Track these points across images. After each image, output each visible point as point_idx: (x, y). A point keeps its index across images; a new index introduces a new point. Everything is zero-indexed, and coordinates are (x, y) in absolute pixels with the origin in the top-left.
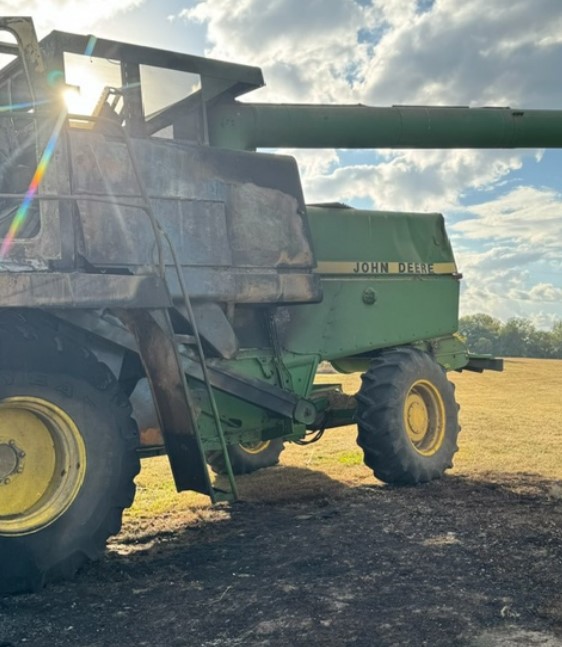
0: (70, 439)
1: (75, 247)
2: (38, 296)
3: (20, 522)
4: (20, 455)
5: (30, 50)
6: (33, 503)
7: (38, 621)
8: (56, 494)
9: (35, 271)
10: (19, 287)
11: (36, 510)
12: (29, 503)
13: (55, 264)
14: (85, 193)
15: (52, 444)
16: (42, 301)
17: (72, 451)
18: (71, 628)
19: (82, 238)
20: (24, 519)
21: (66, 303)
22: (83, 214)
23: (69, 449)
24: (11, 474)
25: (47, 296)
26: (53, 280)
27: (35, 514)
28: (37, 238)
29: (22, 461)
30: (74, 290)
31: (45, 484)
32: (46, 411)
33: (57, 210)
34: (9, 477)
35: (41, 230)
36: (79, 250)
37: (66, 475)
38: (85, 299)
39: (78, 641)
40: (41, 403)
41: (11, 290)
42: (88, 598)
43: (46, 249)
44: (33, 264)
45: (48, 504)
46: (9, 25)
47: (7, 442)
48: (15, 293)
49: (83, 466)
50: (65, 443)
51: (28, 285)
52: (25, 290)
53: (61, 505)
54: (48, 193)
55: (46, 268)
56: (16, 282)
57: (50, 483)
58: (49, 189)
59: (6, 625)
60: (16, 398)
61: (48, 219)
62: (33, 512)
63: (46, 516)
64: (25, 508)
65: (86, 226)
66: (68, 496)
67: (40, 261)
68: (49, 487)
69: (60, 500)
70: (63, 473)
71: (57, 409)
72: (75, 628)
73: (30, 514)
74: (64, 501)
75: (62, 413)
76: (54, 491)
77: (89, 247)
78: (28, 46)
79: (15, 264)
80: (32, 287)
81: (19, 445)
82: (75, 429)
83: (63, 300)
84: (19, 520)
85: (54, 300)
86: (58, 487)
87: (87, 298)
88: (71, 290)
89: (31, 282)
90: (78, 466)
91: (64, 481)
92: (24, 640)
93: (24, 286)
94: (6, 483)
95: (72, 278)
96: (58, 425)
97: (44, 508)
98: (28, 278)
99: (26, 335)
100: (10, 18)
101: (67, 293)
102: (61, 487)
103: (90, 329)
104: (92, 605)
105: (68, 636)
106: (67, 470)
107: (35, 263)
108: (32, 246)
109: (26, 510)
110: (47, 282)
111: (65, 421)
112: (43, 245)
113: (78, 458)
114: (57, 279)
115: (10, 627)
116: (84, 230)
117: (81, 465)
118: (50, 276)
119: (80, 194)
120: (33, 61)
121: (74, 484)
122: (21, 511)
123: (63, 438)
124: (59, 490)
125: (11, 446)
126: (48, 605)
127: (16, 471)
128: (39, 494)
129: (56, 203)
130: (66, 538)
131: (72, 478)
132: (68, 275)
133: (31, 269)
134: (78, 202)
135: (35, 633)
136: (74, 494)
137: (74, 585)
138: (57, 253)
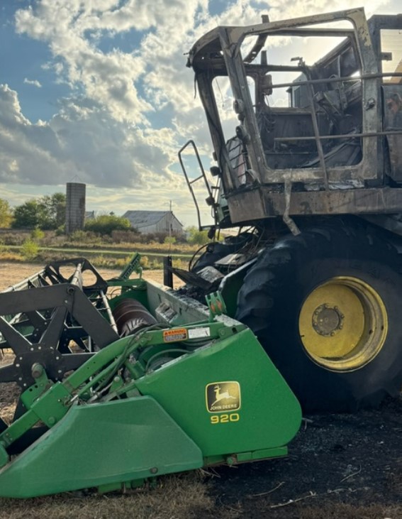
0: (376, 308)
1: (384, 170)
2: (359, 206)
3: (342, 363)
4: (341, 317)
5: (362, 31)
6: (349, 351)
7: (358, 434)
8: (365, 347)
9: (355, 188)
10: (347, 200)
11: (352, 356)
12: (347, 351)
13: (368, 183)
14: (392, 130)
15: (362, 311)
16: (361, 209)
17: (378, 317)
18: (382, 442)
19: (389, 163)
20: (344, 361)
21: (379, 210)
22: (391, 145)
23: (375, 315)
24: (335, 330)
25: (365, 205)
26: (370, 194)
27: (352, 359)
28: (360, 164)
29: (342, 321)
30: (386, 200)
31: (357, 339)
32: (360, 287)
33: (376, 143)
34: (334, 331)
35: (363, 159)
36: (386, 172)
37: (373, 334)
38: (393, 207)
39: (390, 453)
40: (357, 281)
41: (341, 203)
42: (391, 423)
43: (366, 172)
44: (354, 184)
45: (361, 353)
46: (348, 16)
47: (333, 307)
48: (344, 204)
49: (386, 328)
50: (372, 311)
51: (352, 198)
52: (350, 202)
53: (369, 354)
54: (369, 132)
55: (363, 186)
56: (345, 196)
57: (361, 338)
58: (370, 129)
59: (337, 433)
60: (341, 278)
61: (368, 150)
62: (350, 357)
63: (359, 361)
64: (344, 354)
65: (392, 154)
66: (374, 348)
67: (358, 181)
68: (360, 341)
69: (369, 351)
70: (371, 332)
71: (367, 286)
72: (385, 443)
73: (347, 358)
74: (372, 352)
75: (371, 289)
76: (364, 344)
77: (394, 169)
78: (360, 28)
79: (342, 184)
80: (355, 200)
81: (341, 310)
82: (381, 302)
83: (377, 208)
84: (341, 362)
85: (370, 208)
86: (367, 341)
87: (395, 206)
88: (383, 200)
89: (355, 195)
90: (382, 328)
91: (371, 338)
92: (350, 445)
93: (350, 199)
94: (331, 335)
95: (384, 192)
96: (368, 298)
97: (357, 355)
98: (352, 194)
99: (348, 234)
100: (349, 11)
101: (380, 202)
102: (369, 342)
103: (390, 229)
104: (395, 429)
105: (380, 448)
106: (374, 330)
107: (355, 182)
108: (356, 170)
109: (345, 356)
110: (365, 196)
111: (373, 295)
112: (364, 169)
113: (382, 322)
114: (373, 193)
115: (339, 435)
116: (391, 157)
117: (385, 327)
118: (368, 191)
119: (389, 131)
120: (363, 39)
121: (379, 340)
122: (341, 356)
123: (371, 307)
124: (367, 344)
125: (335, 310)
126: (363, 423)
127: (339, 327)
128: (353, 345)
129: (376, 138)
130: (373, 379)
131: (377, 336)
132: (381, 190)
133: (352, 187)
134: (387, 136)
135: (357, 442)
136: (380, 347)
137: (380, 413)
138: (374, 174)
